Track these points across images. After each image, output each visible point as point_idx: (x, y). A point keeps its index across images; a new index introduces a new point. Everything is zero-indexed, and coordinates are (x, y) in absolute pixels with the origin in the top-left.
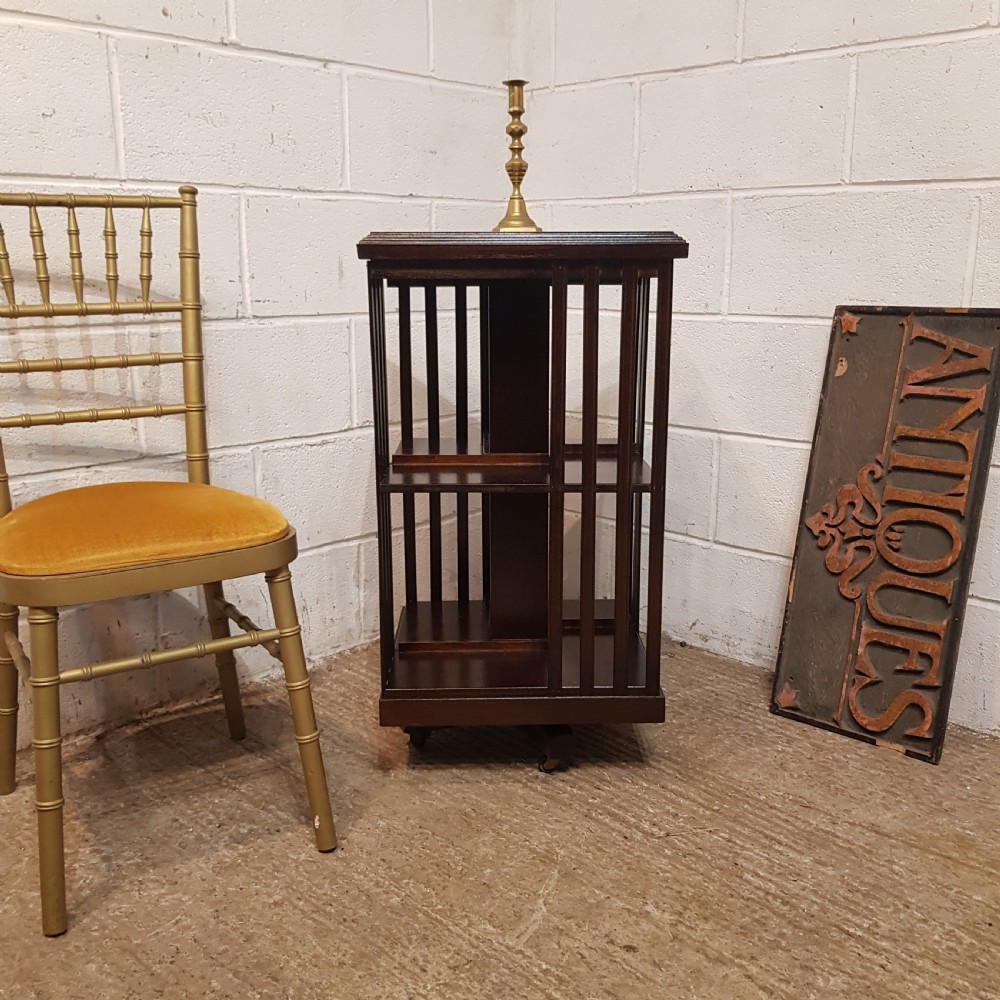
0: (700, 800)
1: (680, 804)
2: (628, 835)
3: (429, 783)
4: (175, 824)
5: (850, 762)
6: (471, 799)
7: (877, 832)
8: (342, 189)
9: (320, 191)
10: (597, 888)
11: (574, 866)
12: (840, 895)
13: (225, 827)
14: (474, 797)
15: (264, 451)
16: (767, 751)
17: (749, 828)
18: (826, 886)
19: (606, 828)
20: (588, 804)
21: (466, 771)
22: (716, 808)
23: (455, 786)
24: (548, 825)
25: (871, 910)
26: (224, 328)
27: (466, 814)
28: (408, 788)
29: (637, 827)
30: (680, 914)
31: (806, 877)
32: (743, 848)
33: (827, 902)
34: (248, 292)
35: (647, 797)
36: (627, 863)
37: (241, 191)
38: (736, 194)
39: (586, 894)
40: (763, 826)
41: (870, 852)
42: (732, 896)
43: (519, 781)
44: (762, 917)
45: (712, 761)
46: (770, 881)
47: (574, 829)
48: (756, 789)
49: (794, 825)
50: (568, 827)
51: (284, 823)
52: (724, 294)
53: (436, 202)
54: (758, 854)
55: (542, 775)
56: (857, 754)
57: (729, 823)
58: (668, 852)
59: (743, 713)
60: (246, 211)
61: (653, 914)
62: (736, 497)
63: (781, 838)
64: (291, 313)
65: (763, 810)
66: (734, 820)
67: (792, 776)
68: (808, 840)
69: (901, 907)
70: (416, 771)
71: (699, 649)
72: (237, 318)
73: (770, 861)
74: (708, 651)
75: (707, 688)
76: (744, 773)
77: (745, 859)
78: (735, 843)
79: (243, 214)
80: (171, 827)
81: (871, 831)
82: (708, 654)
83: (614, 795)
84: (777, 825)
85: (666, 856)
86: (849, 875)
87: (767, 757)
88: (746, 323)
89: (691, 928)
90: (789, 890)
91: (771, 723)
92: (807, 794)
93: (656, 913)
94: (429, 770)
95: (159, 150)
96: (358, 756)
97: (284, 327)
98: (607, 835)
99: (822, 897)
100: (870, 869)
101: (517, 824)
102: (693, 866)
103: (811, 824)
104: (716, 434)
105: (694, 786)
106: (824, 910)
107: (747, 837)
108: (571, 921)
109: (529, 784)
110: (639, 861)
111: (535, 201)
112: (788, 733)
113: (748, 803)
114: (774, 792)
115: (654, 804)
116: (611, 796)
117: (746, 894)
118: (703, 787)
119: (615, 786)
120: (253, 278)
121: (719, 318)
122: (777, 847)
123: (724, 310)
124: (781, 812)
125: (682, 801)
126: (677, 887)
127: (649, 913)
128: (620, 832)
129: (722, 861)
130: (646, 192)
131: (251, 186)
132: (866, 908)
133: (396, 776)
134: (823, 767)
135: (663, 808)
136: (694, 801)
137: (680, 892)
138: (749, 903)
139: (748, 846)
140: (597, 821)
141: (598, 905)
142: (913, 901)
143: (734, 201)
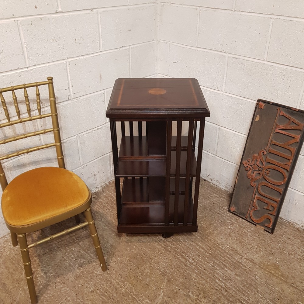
0: (206, 249)
1: (200, 251)
2: (186, 264)
3: (132, 242)
4: (63, 259)
5: (248, 233)
6: (143, 249)
7: (253, 263)
8: (100, 51)
9: (92, 54)
10: (177, 286)
11: (171, 277)
12: (241, 288)
13: (77, 260)
14: (144, 248)
15: (80, 136)
16: (226, 229)
17: (219, 261)
18: (237, 284)
19: (180, 261)
20: (175, 251)
21: (142, 237)
22: (210, 253)
23: (139, 243)
24: (164, 260)
25: (248, 294)
26: (65, 104)
27: (142, 255)
28: (126, 244)
29: (188, 261)
30: (198, 296)
31: (232, 281)
32: (217, 269)
33: (237, 291)
34: (71, 91)
35: (191, 248)
36: (185, 276)
37: (67, 60)
38: (229, 55)
39: (174, 288)
40: (222, 260)
41: (250, 271)
42: (212, 289)
43: (157, 242)
44: (220, 297)
45: (210, 233)
46: (223, 282)
47: (171, 262)
48: (222, 245)
49: (231, 260)
50: (170, 261)
51: (92, 259)
52: (223, 85)
53: (131, 47)
54: (220, 272)
55: (163, 239)
56: (251, 230)
57: (213, 259)
58: (196, 271)
59: (220, 212)
60: (69, 66)
61: (191, 296)
62: (223, 145)
63: (227, 265)
64: (85, 94)
65: (223, 254)
66: (215, 258)
67: (232, 239)
68: (234, 266)
69: (256, 292)
70: (128, 237)
71: (210, 182)
72: (69, 100)
73: (224, 275)
74: (212, 184)
75: (211, 200)
76: (219, 238)
77: (217, 273)
78: (214, 267)
79: (68, 67)
80: (62, 260)
81: (251, 262)
82: (212, 185)
83: (182, 247)
84: (226, 260)
85: (196, 273)
86: (244, 280)
87: (225, 231)
88: (230, 96)
89: (201, 301)
90: (227, 286)
91: (228, 216)
92: (235, 247)
93: (192, 296)
94: (132, 236)
95: (39, 54)
96: (112, 230)
97: (84, 99)
98: (180, 265)
99: (236, 289)
100: (249, 277)
101: (156, 260)
102: (203, 277)
103: (235, 259)
104: (218, 127)
105: (204, 243)
106: (236, 293)
107: (218, 265)
108: (169, 299)
109: (160, 243)
110: (188, 275)
111: (164, 40)
112: (232, 220)
113: (219, 251)
114: (226, 246)
115: (193, 251)
116: (182, 248)
117: (216, 288)
118: (207, 244)
119: (183, 243)
120: (73, 86)
121: (221, 92)
122: (225, 269)
123: (223, 90)
124: (228, 254)
125: (201, 249)
126: (198, 285)
127: (190, 295)
128: (184, 263)
129: (211, 275)
130: (200, 47)
131: (70, 58)
132: (247, 293)
133: (123, 239)
134: (241, 235)
135: (196, 253)
136: (204, 250)
137: (198, 287)
138: (216, 291)
139: (218, 268)
140: (178, 258)
141: (177, 293)
142: (260, 290)
143: (228, 57)
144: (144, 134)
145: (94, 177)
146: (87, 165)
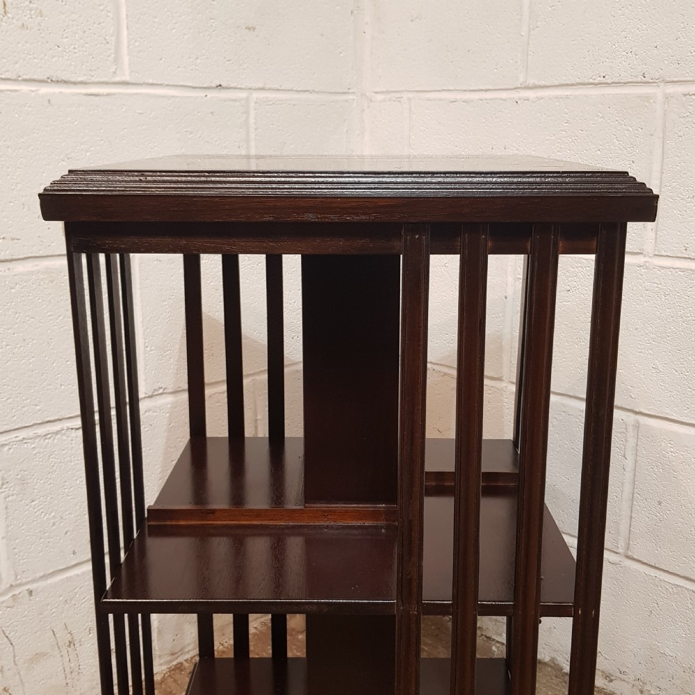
8: (117, 79)
9: (82, 83)
38: (671, 89)
53: (255, 95)
62: (660, 503)
64: (41, 253)
88: (683, 270)
97: (32, 273)
104: (632, 417)
111: (388, 92)
123: (649, 248)
130: (537, 83)
143: (667, 97)
144: (294, 426)
145: (64, 652)
146: (30, 593)
